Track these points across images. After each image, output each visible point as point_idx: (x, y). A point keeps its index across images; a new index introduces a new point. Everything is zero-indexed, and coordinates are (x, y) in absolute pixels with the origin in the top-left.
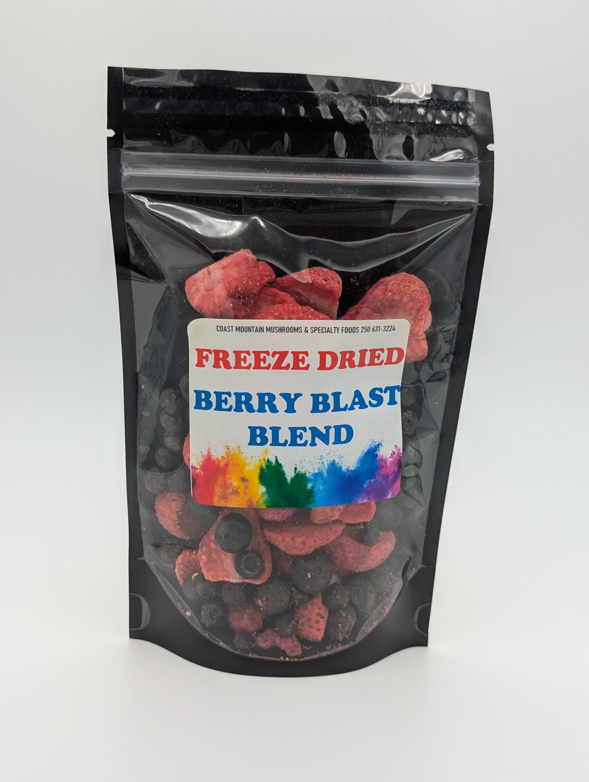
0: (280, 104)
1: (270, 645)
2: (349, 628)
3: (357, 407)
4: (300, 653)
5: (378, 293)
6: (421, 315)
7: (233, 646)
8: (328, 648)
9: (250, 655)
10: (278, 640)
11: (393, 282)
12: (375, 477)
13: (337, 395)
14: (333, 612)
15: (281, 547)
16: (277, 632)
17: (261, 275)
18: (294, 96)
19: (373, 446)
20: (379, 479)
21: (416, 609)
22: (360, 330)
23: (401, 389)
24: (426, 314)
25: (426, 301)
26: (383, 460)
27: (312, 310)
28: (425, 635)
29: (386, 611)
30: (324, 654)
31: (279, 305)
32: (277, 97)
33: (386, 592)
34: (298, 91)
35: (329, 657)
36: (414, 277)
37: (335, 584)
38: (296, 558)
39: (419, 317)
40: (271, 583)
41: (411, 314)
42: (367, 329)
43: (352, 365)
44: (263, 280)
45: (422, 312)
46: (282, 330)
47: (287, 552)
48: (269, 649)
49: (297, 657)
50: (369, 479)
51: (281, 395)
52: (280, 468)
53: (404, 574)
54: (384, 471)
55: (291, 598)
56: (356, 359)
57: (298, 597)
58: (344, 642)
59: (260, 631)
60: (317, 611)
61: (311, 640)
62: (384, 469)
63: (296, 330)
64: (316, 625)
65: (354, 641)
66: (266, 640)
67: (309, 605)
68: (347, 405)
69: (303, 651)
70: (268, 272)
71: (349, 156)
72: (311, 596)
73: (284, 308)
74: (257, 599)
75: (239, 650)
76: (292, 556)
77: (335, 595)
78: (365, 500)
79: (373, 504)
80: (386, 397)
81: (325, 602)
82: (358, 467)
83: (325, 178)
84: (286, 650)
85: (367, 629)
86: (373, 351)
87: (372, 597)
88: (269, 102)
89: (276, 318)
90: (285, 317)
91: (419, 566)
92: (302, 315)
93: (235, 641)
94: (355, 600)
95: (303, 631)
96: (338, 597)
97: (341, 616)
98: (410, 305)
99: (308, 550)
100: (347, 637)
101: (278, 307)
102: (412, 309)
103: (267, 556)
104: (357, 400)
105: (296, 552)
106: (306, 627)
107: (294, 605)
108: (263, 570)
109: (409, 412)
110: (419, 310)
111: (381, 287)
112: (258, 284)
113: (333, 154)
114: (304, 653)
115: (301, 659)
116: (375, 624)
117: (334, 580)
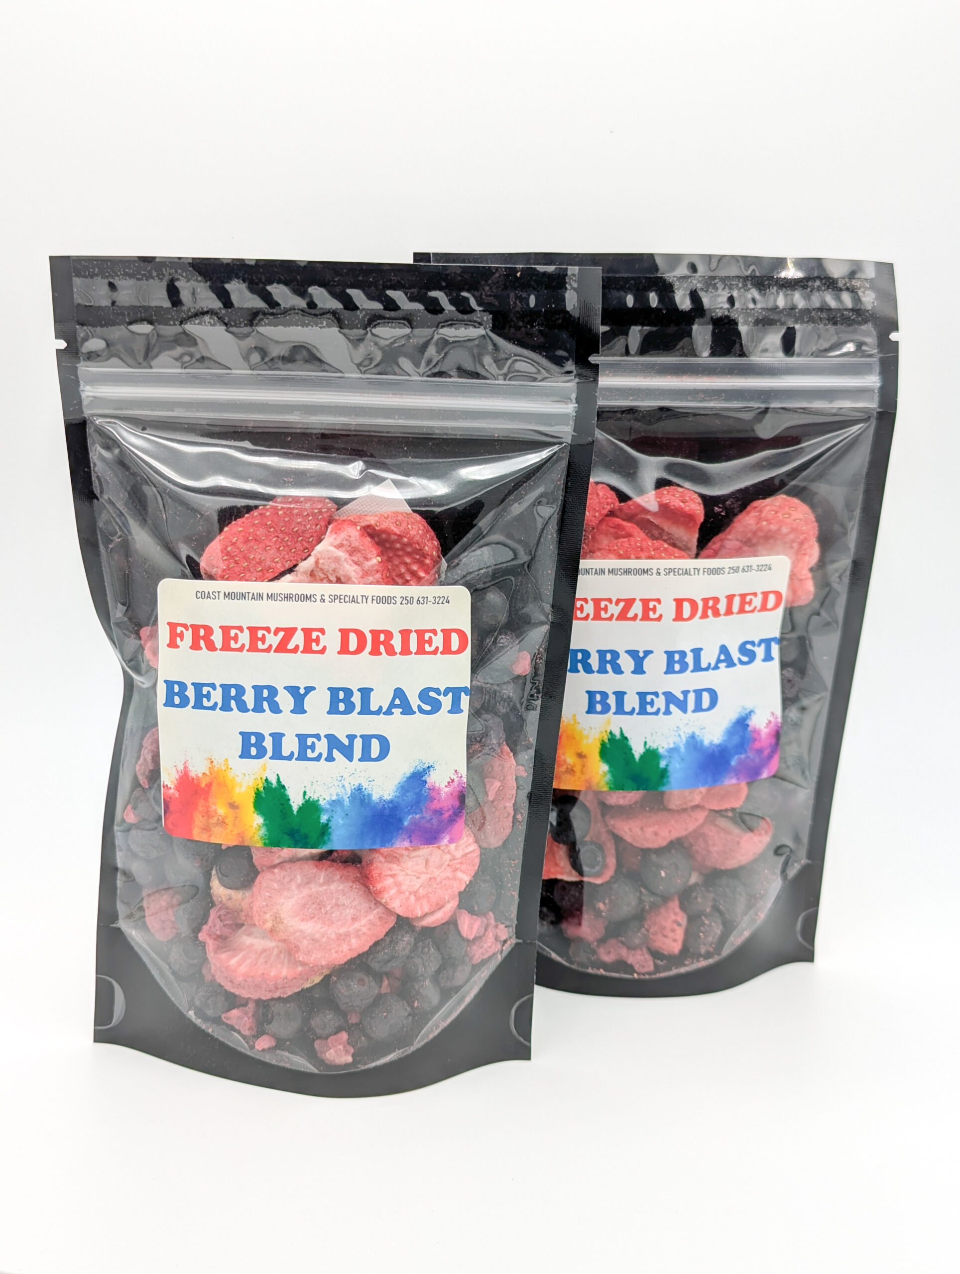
0: (625, 292)
1: (614, 958)
2: (713, 938)
3: (722, 665)
4: (651, 968)
5: (749, 522)
6: (805, 550)
7: (569, 960)
8: (687, 963)
9: (590, 971)
10: (624, 952)
11: (768, 508)
12: (746, 752)
13: (697, 652)
14: (694, 919)
15: (628, 838)
16: (622, 943)
17: (600, 503)
18: (644, 281)
19: (744, 715)
20: (751, 755)
21: (799, 915)
22: (727, 570)
23: (780, 641)
24: (811, 547)
25: (811, 533)
26: (757, 732)
27: (666, 546)
28: (811, 948)
29: (760, 917)
30: (683, 970)
31: (624, 540)
32: (622, 283)
33: (760, 894)
34: (648, 275)
35: (688, 975)
36: (796, 501)
37: (696, 884)
38: (646, 852)
39: (803, 552)
40: (615, 882)
41: (792, 547)
42: (735, 570)
43: (716, 613)
44: (603, 508)
45: (806, 546)
46: (627, 572)
47: (635, 844)
48: (612, 964)
49: (649, 973)
50: (737, 754)
51: (627, 652)
52: (625, 741)
53: (783, 871)
54: (757, 745)
55: (641, 901)
56: (722, 607)
57: (648, 899)
58: (708, 955)
59: (602, 941)
60: (673, 917)
61: (666, 953)
62: (757, 743)
63: (645, 572)
64: (671, 935)
65: (719, 954)
66: (610, 952)
67: (663, 910)
68: (710, 664)
69: (656, 965)
70: (610, 498)
71: (713, 354)
72: (666, 899)
73: (630, 545)
74: (598, 901)
75: (575, 964)
76: (642, 850)
77: (696, 898)
78: (734, 781)
79: (743, 785)
80: (760, 651)
81: (683, 907)
82: (725, 741)
83: (682, 381)
84: (634, 965)
85: (736, 940)
86: (743, 596)
87: (742, 901)
88: (612, 291)
89: (620, 557)
90: (632, 556)
91: (802, 862)
92: (653, 553)
93: (570, 953)
94: (720, 904)
95: (655, 941)
96: (699, 900)
97: (703, 924)
98: (791, 536)
99: (661, 842)
100: (712, 950)
101: (623, 542)
102: (793, 541)
103: (610, 847)
104: (722, 657)
105: (647, 845)
106: (660, 937)
107: (643, 910)
108: (605, 866)
109: (790, 669)
110: (801, 544)
111: (754, 514)
112: (597, 514)
113: (693, 353)
114: (657, 969)
115: (653, 977)
116: (747, 934)
117: (694, 879)
